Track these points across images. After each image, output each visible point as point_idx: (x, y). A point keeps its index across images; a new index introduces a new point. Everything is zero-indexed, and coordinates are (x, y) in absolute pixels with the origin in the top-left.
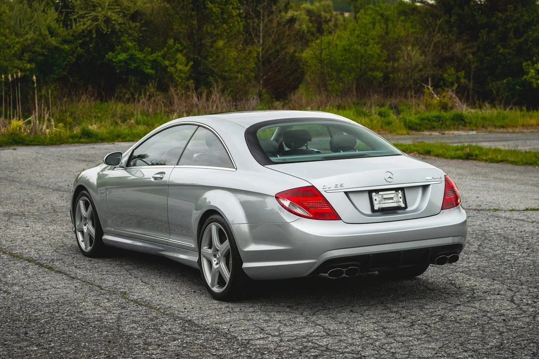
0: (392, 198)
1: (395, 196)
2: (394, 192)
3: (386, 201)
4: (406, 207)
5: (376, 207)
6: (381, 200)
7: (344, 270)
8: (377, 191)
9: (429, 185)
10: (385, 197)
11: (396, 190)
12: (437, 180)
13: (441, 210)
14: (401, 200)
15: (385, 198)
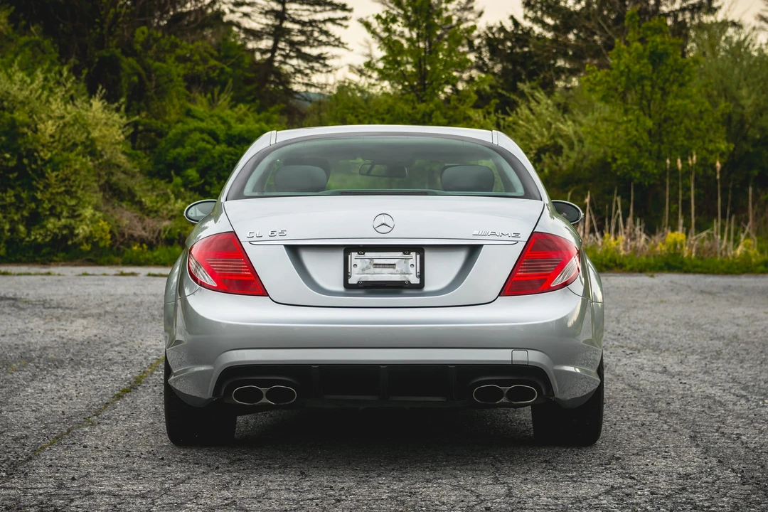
0: (393, 266)
1: (398, 262)
2: (400, 254)
3: (377, 270)
4: (421, 285)
5: (352, 281)
6: (367, 268)
7: (264, 390)
8: (362, 249)
9: (482, 245)
10: (376, 261)
11: (406, 249)
12: (503, 237)
13: (499, 295)
14: (413, 270)
15: (375, 264)
